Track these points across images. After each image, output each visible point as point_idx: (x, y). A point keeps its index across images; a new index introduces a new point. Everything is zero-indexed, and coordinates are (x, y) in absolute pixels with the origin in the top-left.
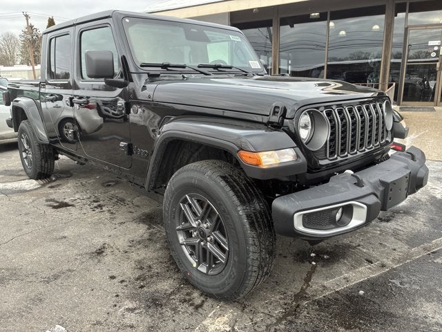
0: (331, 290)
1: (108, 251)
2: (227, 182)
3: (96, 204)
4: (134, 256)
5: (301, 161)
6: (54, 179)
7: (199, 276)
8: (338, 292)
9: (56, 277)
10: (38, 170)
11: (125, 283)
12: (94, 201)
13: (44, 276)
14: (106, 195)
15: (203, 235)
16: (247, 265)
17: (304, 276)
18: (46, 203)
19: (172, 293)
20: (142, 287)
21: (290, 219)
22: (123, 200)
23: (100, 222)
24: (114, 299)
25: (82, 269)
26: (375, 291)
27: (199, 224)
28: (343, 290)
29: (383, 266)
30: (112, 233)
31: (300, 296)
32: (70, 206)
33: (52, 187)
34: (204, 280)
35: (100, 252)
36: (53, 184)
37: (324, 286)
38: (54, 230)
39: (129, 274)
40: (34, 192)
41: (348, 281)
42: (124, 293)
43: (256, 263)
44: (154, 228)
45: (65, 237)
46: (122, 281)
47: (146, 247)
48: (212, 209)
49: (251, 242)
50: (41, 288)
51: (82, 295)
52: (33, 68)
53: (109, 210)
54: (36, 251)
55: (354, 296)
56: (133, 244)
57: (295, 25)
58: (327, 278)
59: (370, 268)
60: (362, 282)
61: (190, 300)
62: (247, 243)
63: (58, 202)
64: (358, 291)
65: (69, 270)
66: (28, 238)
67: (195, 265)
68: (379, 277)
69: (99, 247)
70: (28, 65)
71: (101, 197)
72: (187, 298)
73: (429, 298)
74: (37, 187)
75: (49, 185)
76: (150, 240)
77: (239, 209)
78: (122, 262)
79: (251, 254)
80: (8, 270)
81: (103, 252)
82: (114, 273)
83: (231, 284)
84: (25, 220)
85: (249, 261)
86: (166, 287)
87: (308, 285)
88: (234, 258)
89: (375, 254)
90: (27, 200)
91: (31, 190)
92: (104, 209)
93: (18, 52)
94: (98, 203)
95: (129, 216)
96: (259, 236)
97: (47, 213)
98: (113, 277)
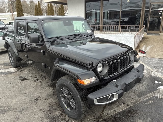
0: (110, 115)
1: (39, 99)
2: (75, 86)
3: (36, 79)
4: (48, 101)
5: (97, 81)
6: (21, 67)
7: (67, 111)
8: (111, 116)
9: (23, 110)
10: (16, 65)
11: (45, 112)
12: (35, 77)
13: (19, 109)
14: (39, 74)
15: (68, 100)
16: (81, 112)
17: (102, 109)
18: (19, 78)
19: (59, 116)
20: (50, 114)
21: (93, 101)
22: (45, 77)
23: (37, 87)
24: (41, 118)
25: (31, 106)
26: (124, 115)
27: (67, 96)
28: (114, 115)
29: (128, 105)
30: (41, 91)
31: (100, 117)
32: (27, 79)
33: (21, 71)
34: (69, 113)
35: (37, 100)
36: (21, 69)
37: (108, 114)
38: (22, 90)
39: (46, 108)
40: (15, 73)
41: (115, 111)
42: (44, 116)
43: (84, 111)
44: (55, 89)
45: (25, 93)
46: (44, 111)
47: (52, 97)
48: (70, 93)
49: (82, 105)
50: (18, 114)
51: (31, 117)
52: (12, 14)
53: (40, 81)
54: (16, 99)
55: (116, 117)
56: (48, 96)
57: (109, 1)
58: (109, 110)
59: (123, 106)
60: (120, 112)
61: (65, 119)
62: (81, 105)
63: (23, 78)
64: (118, 115)
65: (27, 107)
66: (13, 93)
67: (66, 108)
68: (126, 110)
69: (36, 98)
70: (11, 13)
71: (38, 75)
72: (64, 118)
73: (140, 118)
74: (16, 71)
75: (20, 70)
76: (53, 94)
77: (78, 95)
78: (44, 104)
79: (82, 109)
80: (7, 107)
81: (38, 99)
82: (41, 108)
83: (77, 116)
84: (12, 86)
85: (82, 111)
86: (57, 114)
87: (103, 113)
88: (77, 109)
89: (126, 100)
90: (12, 77)
91: (14, 72)
92: (39, 81)
93: (6, 7)
94: (37, 78)
95: (47, 84)
96: (84, 103)
97: (19, 83)
98: (41, 110)
